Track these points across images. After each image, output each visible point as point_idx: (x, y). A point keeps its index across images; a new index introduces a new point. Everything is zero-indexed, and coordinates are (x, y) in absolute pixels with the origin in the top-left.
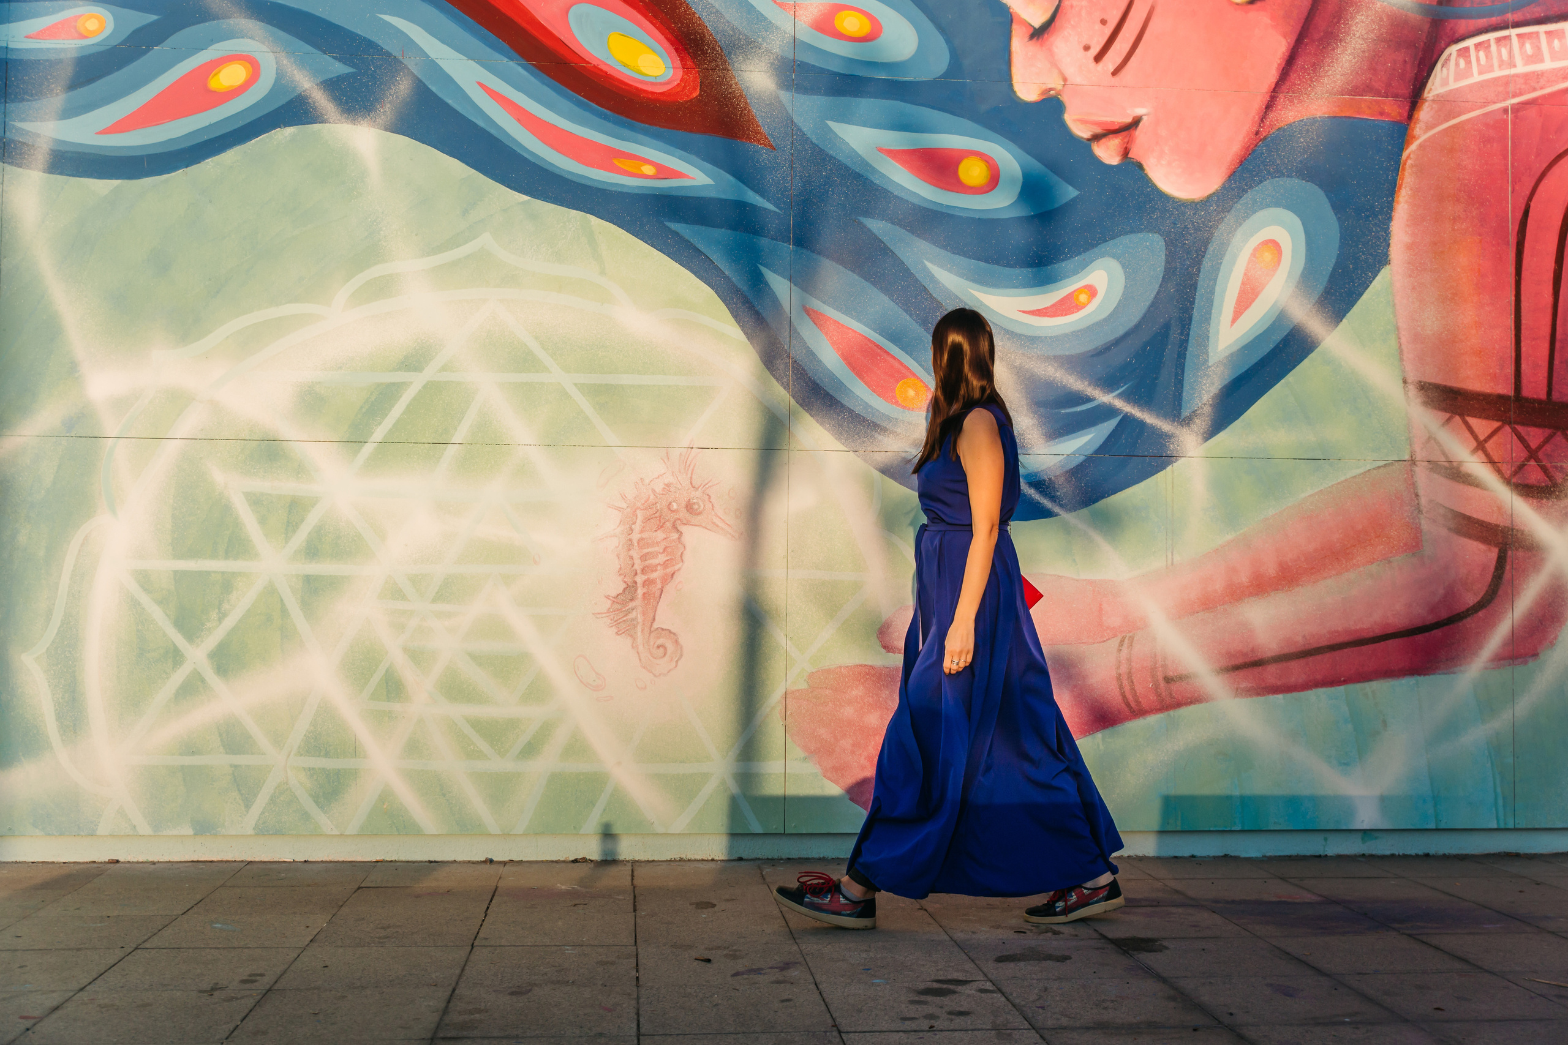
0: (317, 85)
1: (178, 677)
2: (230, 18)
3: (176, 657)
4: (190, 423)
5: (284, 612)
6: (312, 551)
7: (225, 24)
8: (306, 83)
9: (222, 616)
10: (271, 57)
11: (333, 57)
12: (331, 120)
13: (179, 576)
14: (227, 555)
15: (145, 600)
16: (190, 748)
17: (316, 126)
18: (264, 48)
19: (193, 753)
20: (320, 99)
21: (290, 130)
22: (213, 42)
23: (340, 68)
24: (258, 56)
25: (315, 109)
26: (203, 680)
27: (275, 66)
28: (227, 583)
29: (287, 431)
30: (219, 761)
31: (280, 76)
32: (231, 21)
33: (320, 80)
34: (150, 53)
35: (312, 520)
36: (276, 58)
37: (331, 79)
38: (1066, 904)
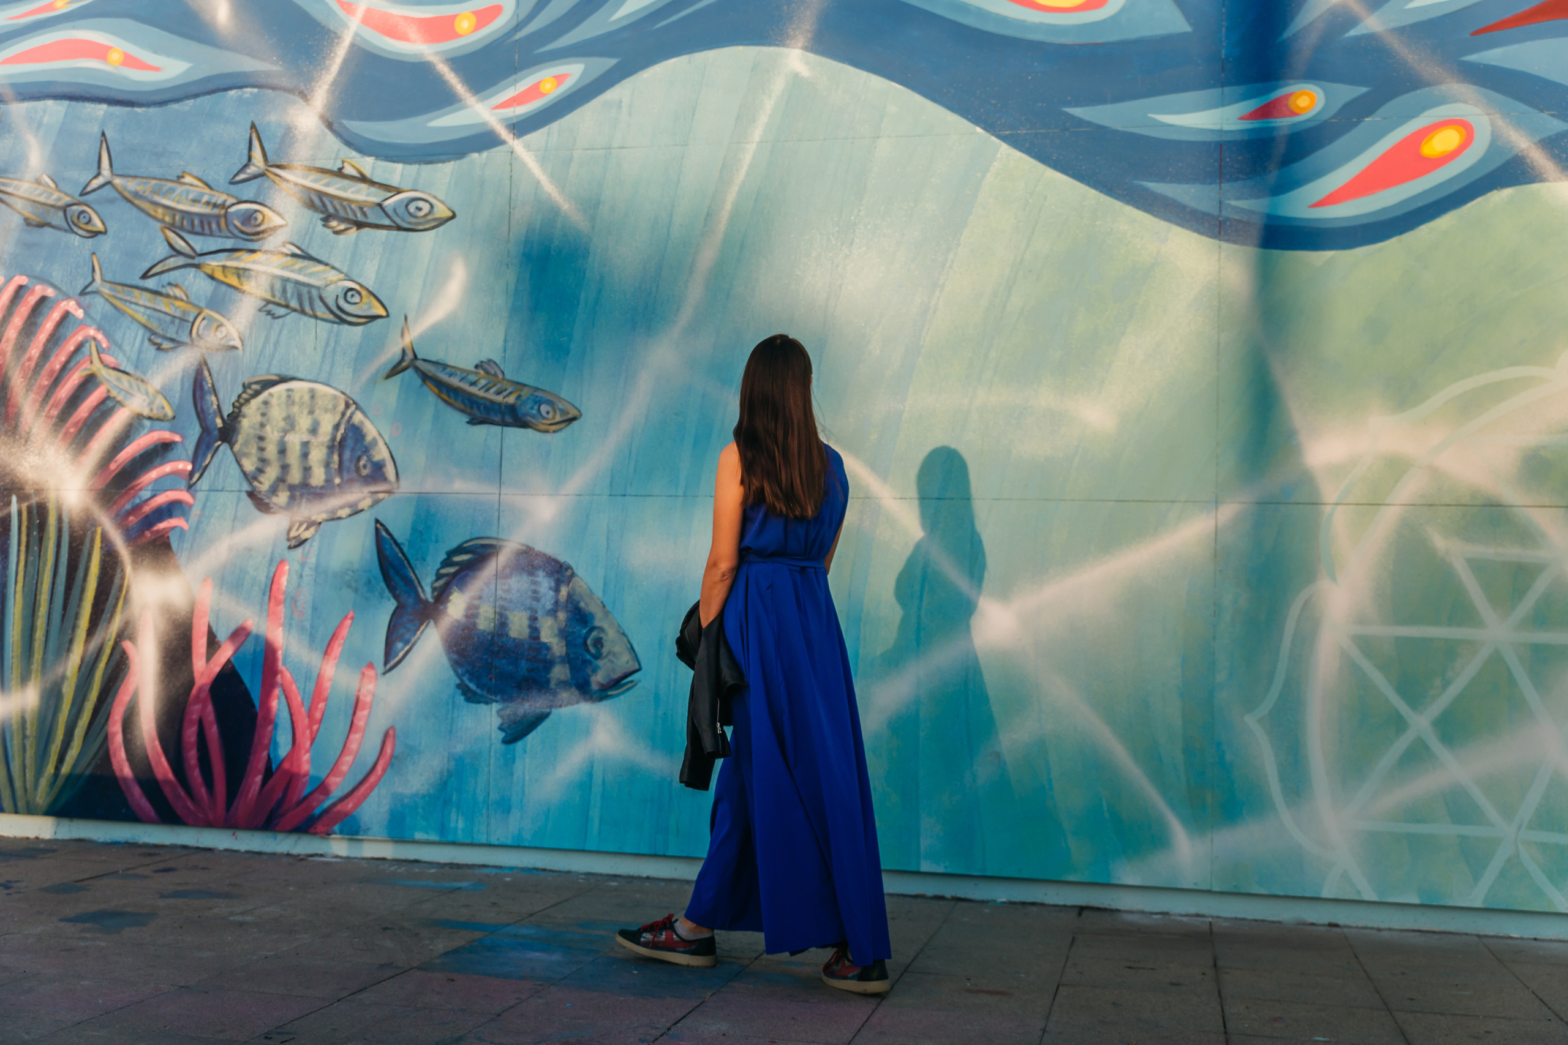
0: (1535, 144)
1: (1401, 744)
2: (1441, 83)
3: (1399, 724)
4: (1409, 489)
5: (1512, 681)
6: (1540, 618)
7: (1437, 90)
8: (1522, 143)
9: (1446, 684)
10: (1485, 119)
11: (1552, 115)
12: (1551, 179)
13: (1401, 642)
14: (1451, 622)
15: (1368, 667)
16: (1414, 813)
17: (1535, 186)
18: (1478, 111)
19: (1418, 821)
20: (1539, 158)
21: (1507, 192)
22: (1424, 109)
23: (1556, 126)
24: (1470, 120)
25: (1533, 168)
26: (1427, 748)
27: (1490, 128)
28: (1451, 651)
29: (1511, 495)
30: (1446, 829)
31: (1495, 138)
32: (1443, 87)
33: (1538, 138)
34: (1362, 125)
35: (1540, 586)
36: (1491, 119)
37: (1549, 138)
38: (654, 939)
